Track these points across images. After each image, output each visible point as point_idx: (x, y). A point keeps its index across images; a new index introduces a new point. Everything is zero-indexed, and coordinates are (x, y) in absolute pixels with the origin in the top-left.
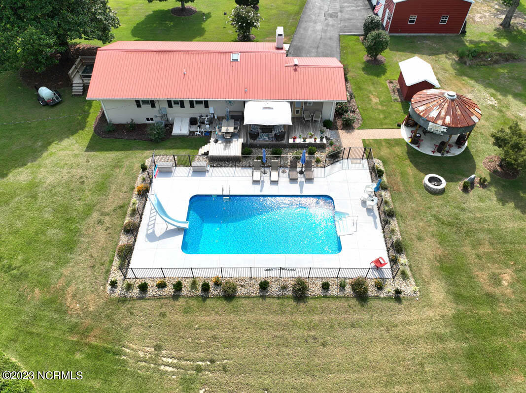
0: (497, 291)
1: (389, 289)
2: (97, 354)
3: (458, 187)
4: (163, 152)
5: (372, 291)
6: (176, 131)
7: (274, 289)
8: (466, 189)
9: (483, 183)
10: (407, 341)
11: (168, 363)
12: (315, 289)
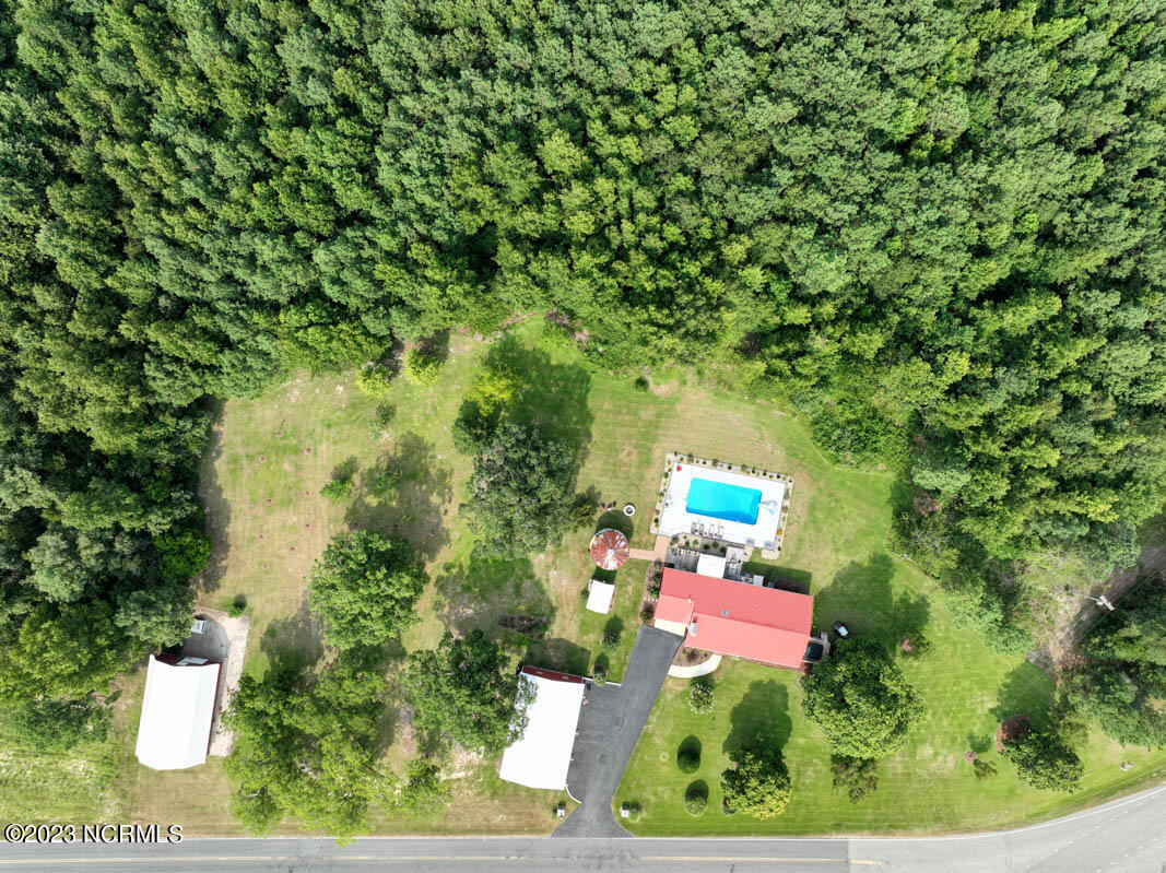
0: (632, 449)
1: (678, 458)
2: (795, 455)
3: (618, 507)
4: (769, 563)
5: (685, 458)
6: (762, 578)
7: (726, 466)
8: (615, 503)
9: (603, 505)
10: (678, 437)
11: (769, 447)
12: (709, 463)
